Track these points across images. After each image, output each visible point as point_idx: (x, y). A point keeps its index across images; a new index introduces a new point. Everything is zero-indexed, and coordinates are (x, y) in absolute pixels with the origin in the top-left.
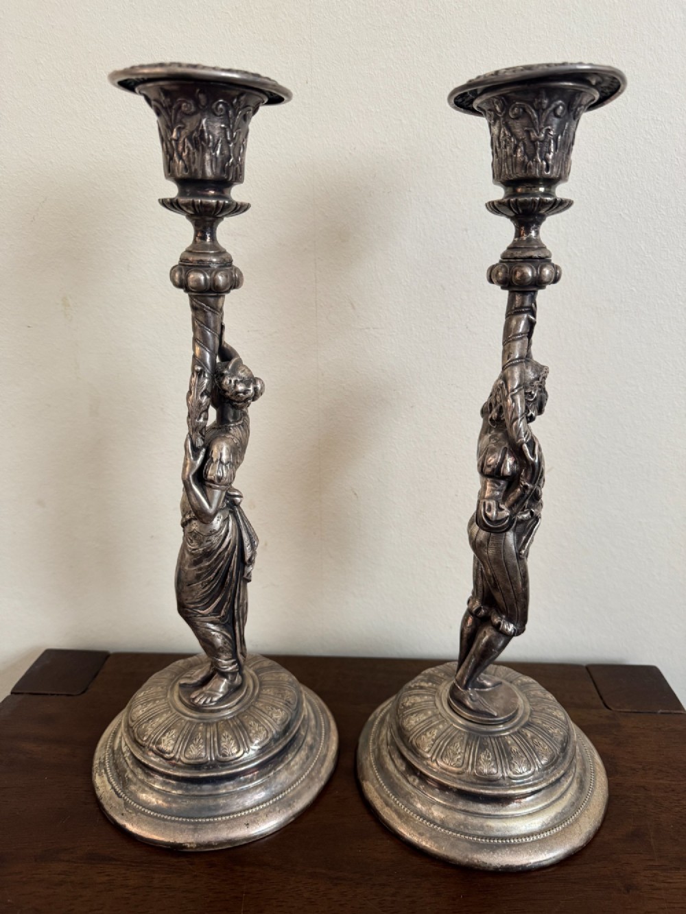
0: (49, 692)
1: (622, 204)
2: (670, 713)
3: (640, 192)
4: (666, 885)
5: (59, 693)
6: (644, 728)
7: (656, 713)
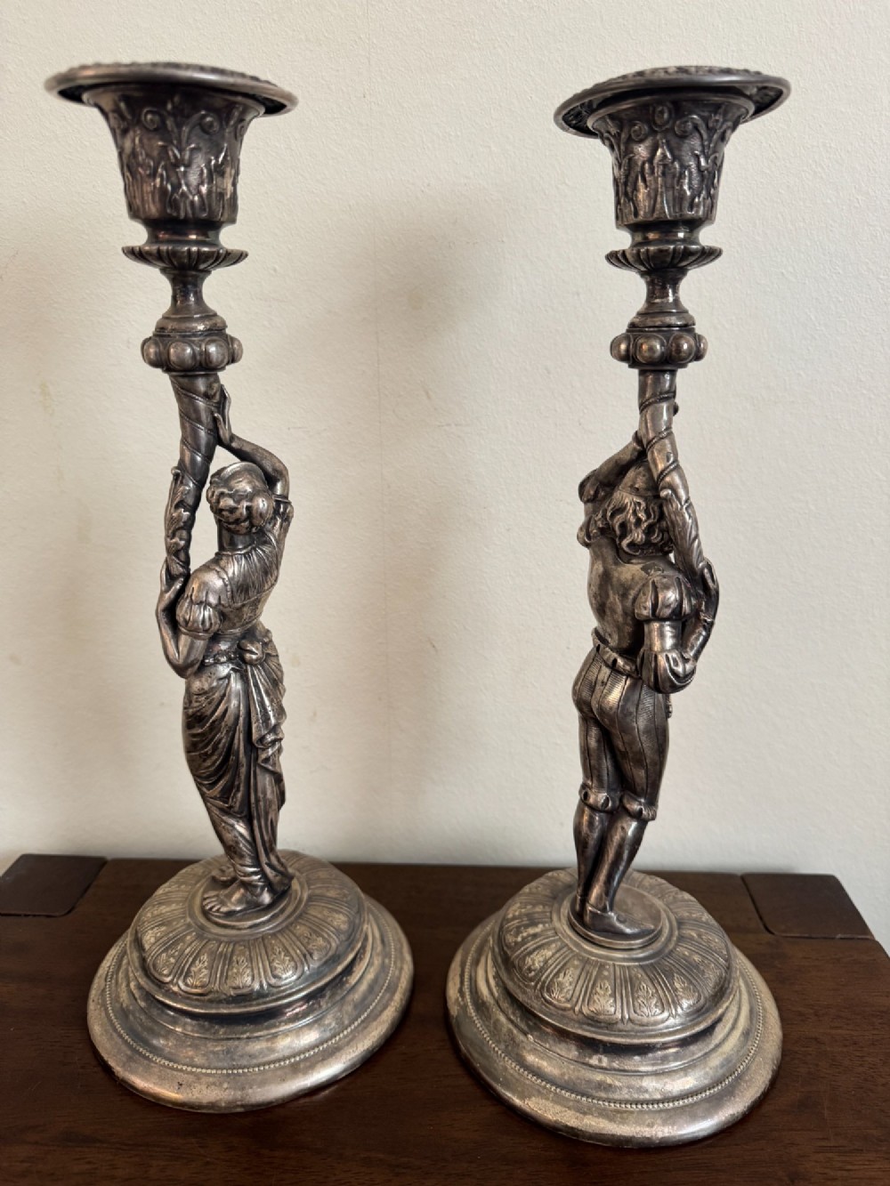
1: (784, 259)
3: (809, 244)
4: (845, 1173)
5: (36, 913)
6: (817, 959)
7: (833, 939)
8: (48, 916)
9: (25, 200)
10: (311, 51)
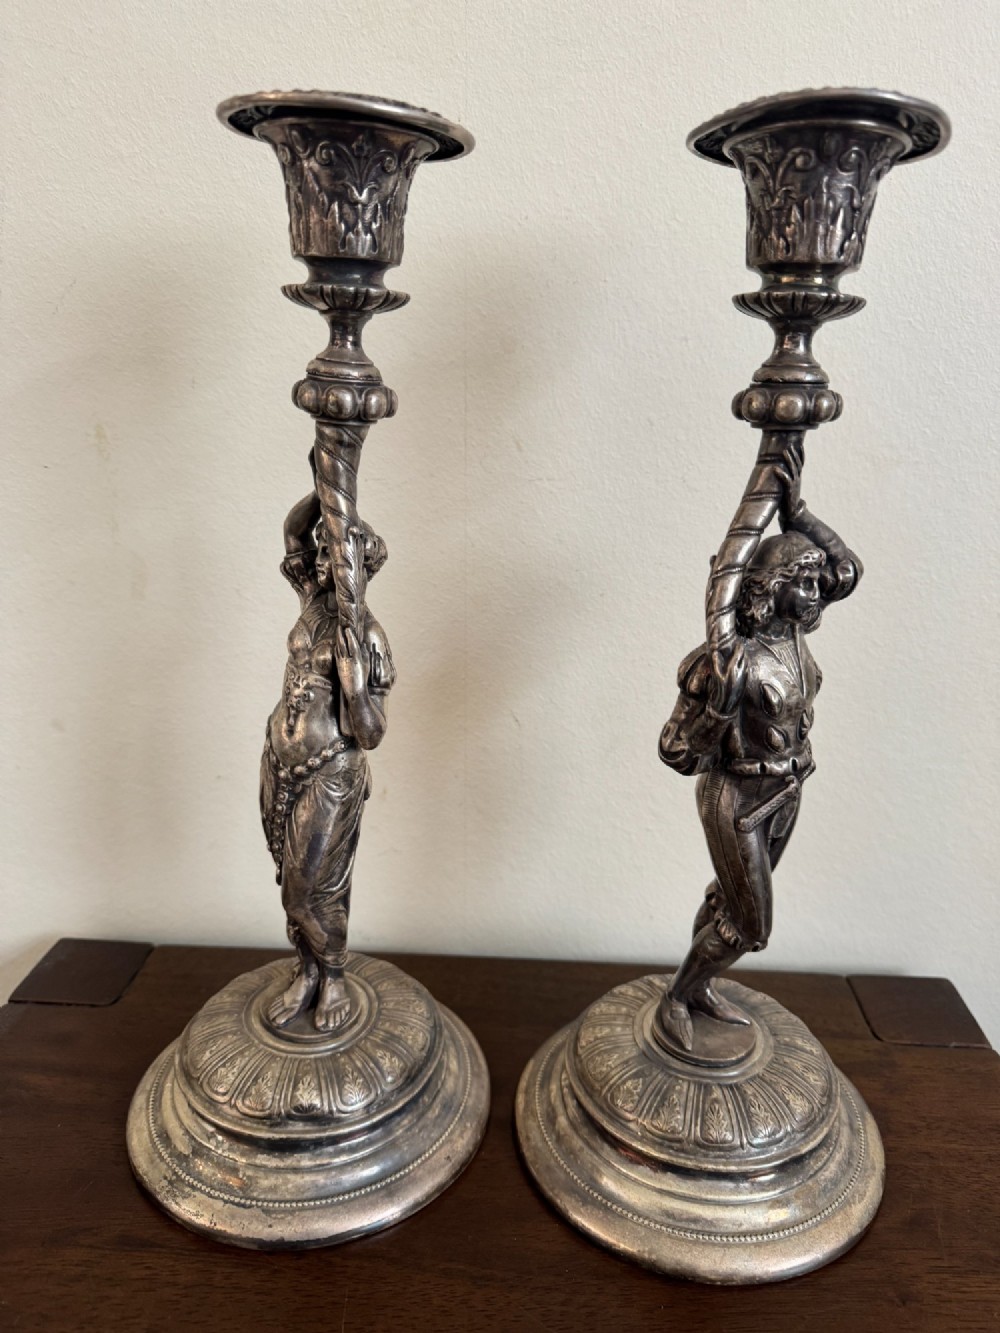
0: (65, 1001)
1: (912, 307)
2: (967, 1047)
4: (960, 1296)
5: (79, 1002)
7: (946, 1047)
8: (93, 1006)
9: (85, 225)
10: (403, 69)
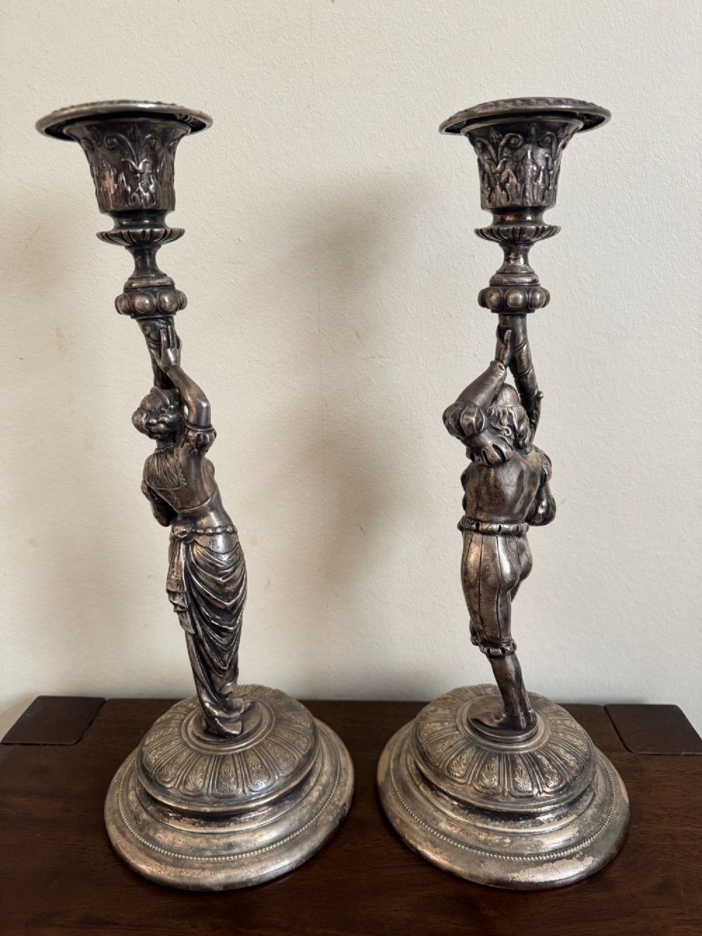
0: (41, 743)
1: (632, 228)
2: (694, 755)
3: (651, 216)
5: (53, 743)
6: (667, 772)
7: (679, 755)
8: (61, 745)
